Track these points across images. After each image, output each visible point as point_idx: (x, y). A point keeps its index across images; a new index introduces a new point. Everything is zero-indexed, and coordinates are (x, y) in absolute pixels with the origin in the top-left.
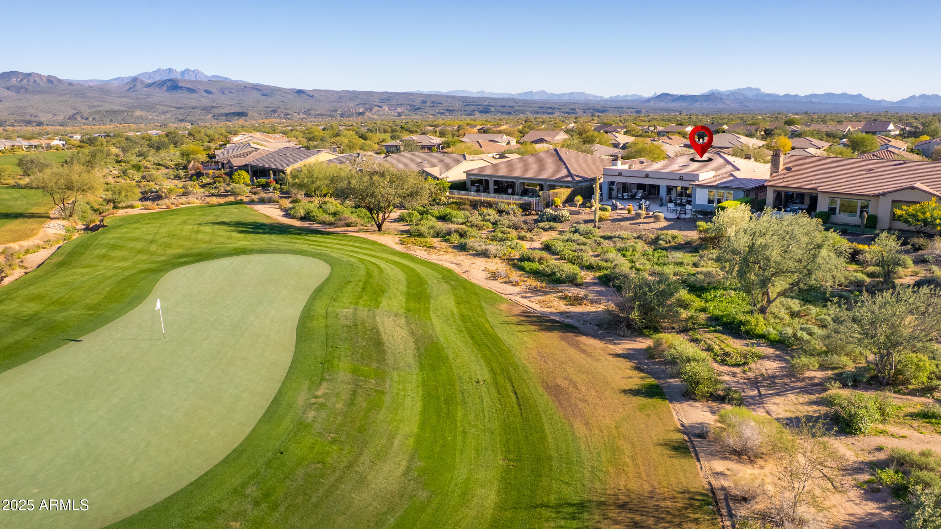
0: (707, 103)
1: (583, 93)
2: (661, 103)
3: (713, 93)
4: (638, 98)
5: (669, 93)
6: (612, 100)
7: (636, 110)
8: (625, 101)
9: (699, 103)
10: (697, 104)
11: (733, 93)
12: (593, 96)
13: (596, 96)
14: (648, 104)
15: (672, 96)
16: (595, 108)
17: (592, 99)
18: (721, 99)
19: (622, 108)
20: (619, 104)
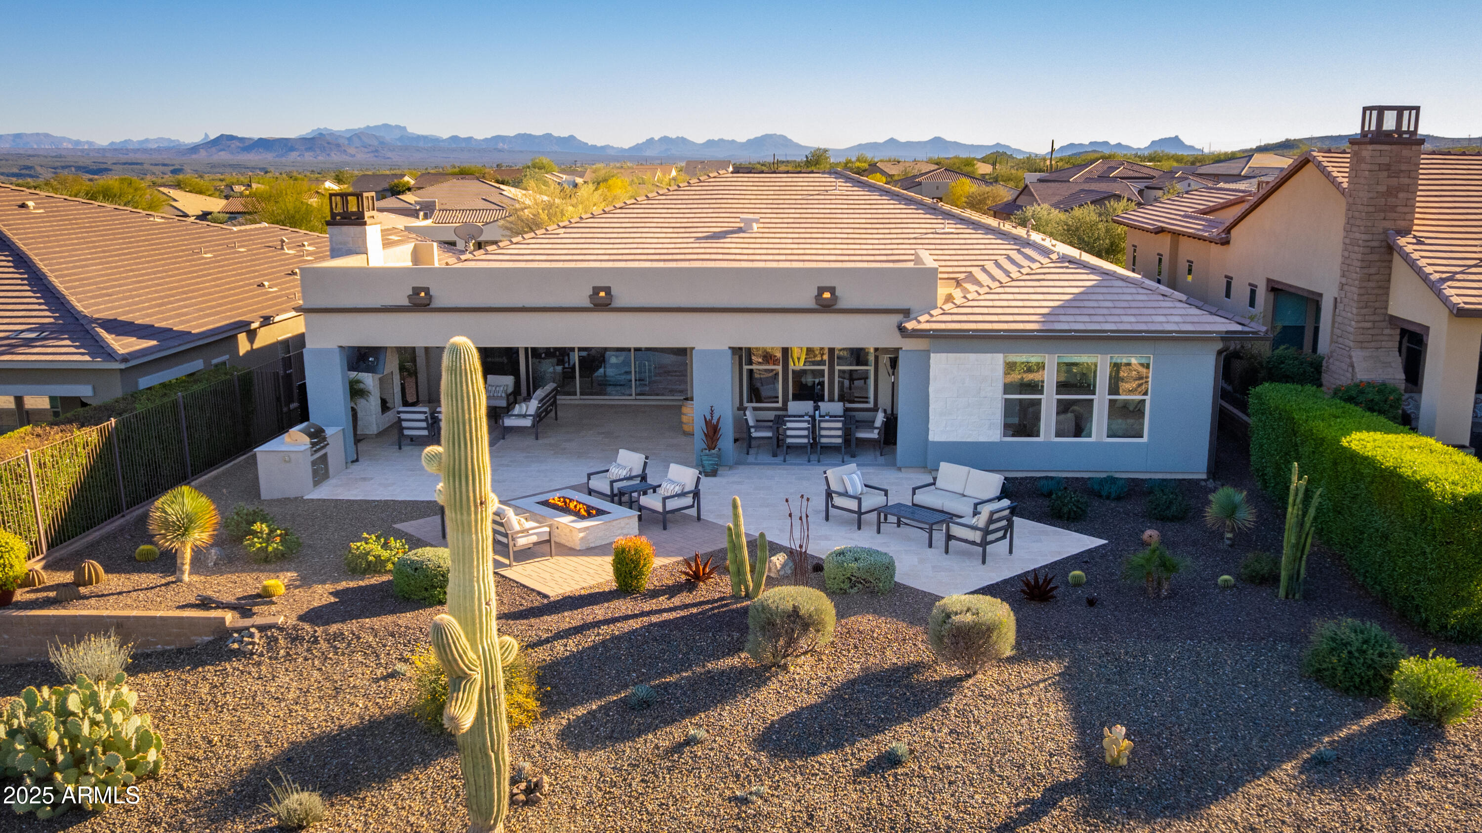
0: (311, 154)
1: (47, 135)
2: (222, 153)
3: (321, 134)
4: (172, 145)
5: (234, 134)
6: (115, 149)
7: (172, 168)
8: (145, 151)
9: (298, 153)
10: (294, 155)
11: (357, 137)
12: (69, 141)
13: (78, 142)
14: (194, 156)
15: (242, 140)
16: (81, 164)
17: (70, 146)
18: (338, 146)
19: (141, 164)
20: (132, 157)
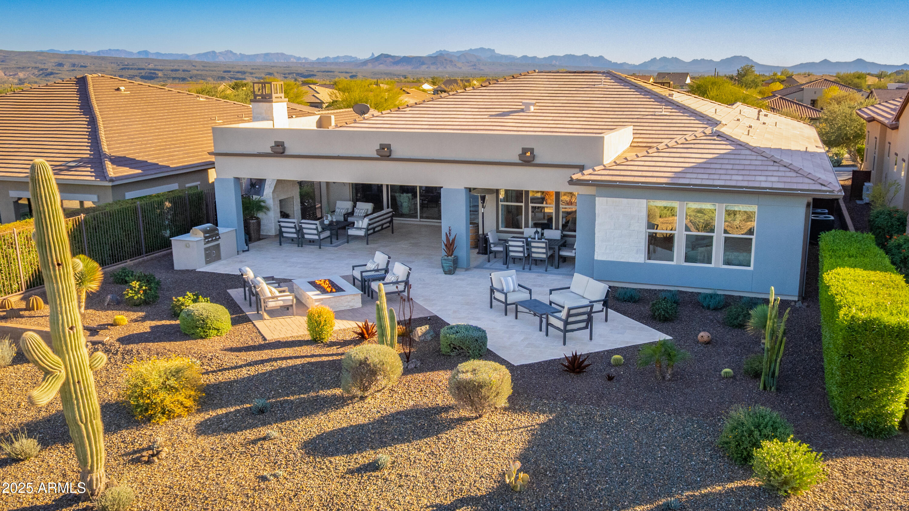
0: (434, 66)
1: (282, 54)
2: (381, 65)
3: (441, 54)
4: (352, 60)
5: (389, 54)
6: (319, 62)
7: (351, 74)
8: (337, 64)
9: (426, 66)
10: (424, 67)
11: (463, 55)
12: (295, 57)
13: (299, 58)
14: (364, 68)
15: (393, 57)
16: (299, 72)
17: (295, 61)
18: (451, 61)
19: (333, 72)
20: (328, 68)
